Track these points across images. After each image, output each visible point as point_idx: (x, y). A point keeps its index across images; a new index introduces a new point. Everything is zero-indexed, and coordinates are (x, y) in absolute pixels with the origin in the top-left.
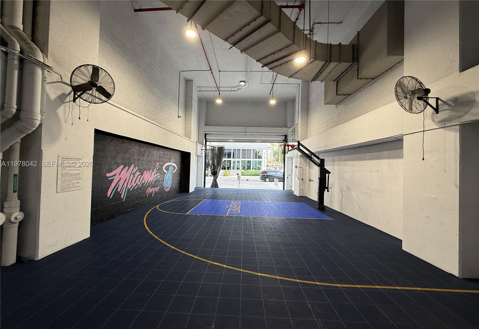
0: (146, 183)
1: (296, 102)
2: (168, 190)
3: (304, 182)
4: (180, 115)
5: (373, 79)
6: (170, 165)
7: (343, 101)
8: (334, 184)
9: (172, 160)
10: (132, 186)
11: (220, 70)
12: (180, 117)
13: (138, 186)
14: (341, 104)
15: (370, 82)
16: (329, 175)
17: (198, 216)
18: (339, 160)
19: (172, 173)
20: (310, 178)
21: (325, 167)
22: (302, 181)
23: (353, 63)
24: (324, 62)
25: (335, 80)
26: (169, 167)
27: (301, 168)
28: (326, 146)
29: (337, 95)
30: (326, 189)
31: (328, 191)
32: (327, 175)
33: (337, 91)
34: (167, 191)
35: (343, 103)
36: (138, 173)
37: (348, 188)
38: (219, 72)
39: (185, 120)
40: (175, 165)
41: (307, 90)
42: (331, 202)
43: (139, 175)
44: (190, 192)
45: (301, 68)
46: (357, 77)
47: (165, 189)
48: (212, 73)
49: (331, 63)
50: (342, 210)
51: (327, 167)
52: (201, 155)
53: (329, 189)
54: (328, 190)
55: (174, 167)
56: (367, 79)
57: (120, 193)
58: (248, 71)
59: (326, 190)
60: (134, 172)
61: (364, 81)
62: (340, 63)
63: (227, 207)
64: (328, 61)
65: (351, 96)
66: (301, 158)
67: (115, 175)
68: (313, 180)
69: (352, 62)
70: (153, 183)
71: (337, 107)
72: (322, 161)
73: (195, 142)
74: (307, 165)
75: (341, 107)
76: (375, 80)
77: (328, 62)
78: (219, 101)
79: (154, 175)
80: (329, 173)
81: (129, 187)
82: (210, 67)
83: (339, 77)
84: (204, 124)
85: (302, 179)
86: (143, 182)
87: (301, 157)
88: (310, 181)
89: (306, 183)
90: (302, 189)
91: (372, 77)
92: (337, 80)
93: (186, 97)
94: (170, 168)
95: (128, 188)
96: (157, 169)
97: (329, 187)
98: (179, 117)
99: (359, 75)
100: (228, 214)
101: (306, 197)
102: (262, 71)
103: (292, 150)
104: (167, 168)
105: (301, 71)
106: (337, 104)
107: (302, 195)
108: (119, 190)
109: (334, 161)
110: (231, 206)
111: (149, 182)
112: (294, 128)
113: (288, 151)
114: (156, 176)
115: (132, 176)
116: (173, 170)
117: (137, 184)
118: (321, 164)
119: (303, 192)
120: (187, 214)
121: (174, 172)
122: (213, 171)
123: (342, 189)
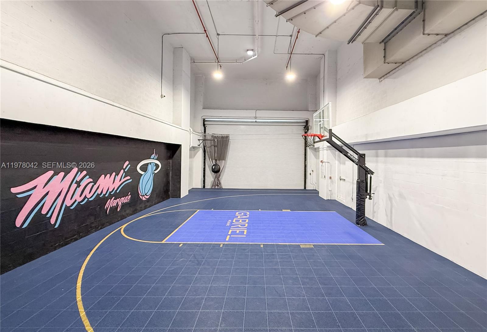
0: (104, 193)
1: (321, 78)
2: (148, 197)
3: (333, 181)
4: (164, 94)
5: (446, 35)
6: (149, 163)
7: (391, 73)
8: (378, 188)
9: (153, 156)
10: (76, 201)
11: (218, 33)
12: (165, 96)
13: (88, 200)
14: (388, 76)
15: (441, 40)
16: (372, 176)
17: (180, 246)
18: (386, 156)
19: (153, 173)
20: (340, 177)
21: (366, 165)
22: (330, 180)
23: (416, 10)
24: (372, 8)
25: (383, 41)
26: (148, 165)
27: (329, 164)
28: (366, 136)
29: (384, 63)
30: (368, 195)
31: (370, 199)
32: (369, 176)
33: (384, 57)
34: (144, 199)
35: (391, 75)
36: (87, 180)
37: (401, 195)
38: (217, 36)
39: (173, 101)
40: (158, 162)
41: (335, 63)
42: (374, 212)
43: (91, 182)
44: (181, 198)
45: (335, 20)
46: (422, 33)
47: (141, 197)
48: (207, 36)
49: (383, 9)
50: (391, 225)
51: (369, 164)
52: (199, 146)
53: (372, 195)
54: (370, 196)
55: (157, 166)
56: (437, 35)
57: (48, 216)
58: (257, 35)
59: (368, 197)
60: (78, 178)
61: (433, 39)
62: (397, 9)
63: (228, 224)
64: (378, 6)
65: (404, 65)
66: (329, 151)
67: (35, 187)
68: (345, 180)
69: (415, 8)
70: (117, 192)
71: (381, 81)
72: (362, 157)
73: (189, 130)
74: (336, 160)
75: (387, 81)
76: (449, 36)
77: (379, 8)
78: (218, 75)
79: (120, 180)
80: (372, 173)
81: (68, 203)
82: (204, 28)
83: (390, 37)
84: (202, 107)
85: (330, 178)
86: (99, 192)
87: (328, 149)
88: (341, 179)
89: (335, 183)
90: (330, 191)
91: (446, 32)
92: (385, 41)
93: (173, 70)
94: (150, 166)
95: (66, 205)
96: (126, 170)
97: (372, 193)
98: (163, 96)
99: (425, 29)
100: (227, 239)
101: (335, 200)
102: (276, 35)
103: (320, 141)
104: (144, 168)
105: (335, 24)
106: (383, 77)
107: (331, 198)
108: (44, 212)
109: (377, 156)
110: (234, 221)
111: (110, 190)
112: (323, 111)
113: (314, 143)
114: (123, 180)
115: (74, 186)
116: (154, 169)
117: (85, 197)
118: (361, 161)
119: (331, 194)
120: (163, 242)
121: (156, 172)
122: (214, 167)
123: (392, 196)
